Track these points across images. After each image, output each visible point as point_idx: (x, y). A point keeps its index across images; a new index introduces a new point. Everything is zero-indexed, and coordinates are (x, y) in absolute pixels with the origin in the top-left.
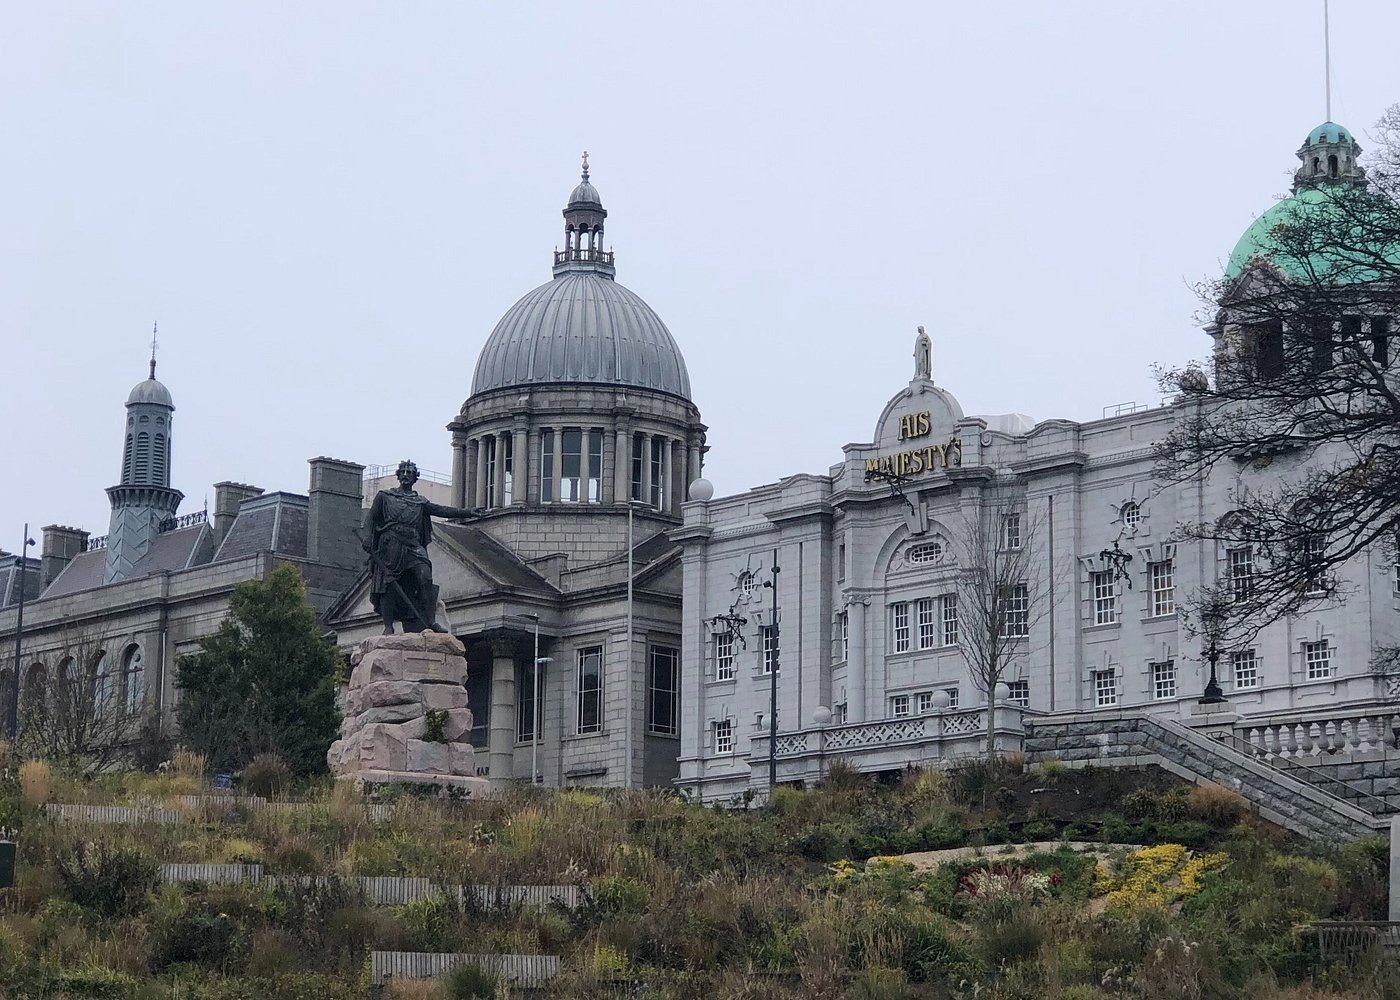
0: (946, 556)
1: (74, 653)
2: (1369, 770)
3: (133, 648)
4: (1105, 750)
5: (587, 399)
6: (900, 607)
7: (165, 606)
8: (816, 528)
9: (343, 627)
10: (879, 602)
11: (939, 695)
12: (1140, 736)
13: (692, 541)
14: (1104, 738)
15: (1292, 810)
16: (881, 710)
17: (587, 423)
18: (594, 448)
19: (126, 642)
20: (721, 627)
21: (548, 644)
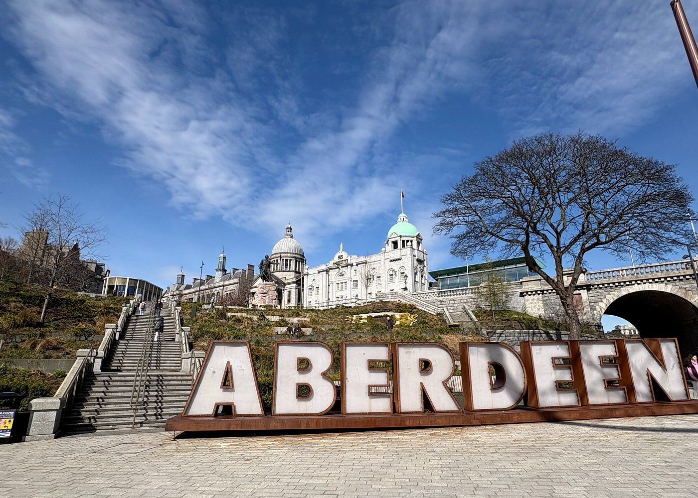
0: (345, 276)
1: (205, 294)
2: (434, 301)
3: (219, 292)
4: (390, 298)
5: (289, 255)
6: (338, 284)
7: (224, 286)
8: (325, 272)
9: (251, 288)
10: (335, 283)
11: (345, 297)
12: (396, 295)
13: (306, 275)
14: (390, 296)
15: (424, 307)
16: (335, 299)
17: (289, 259)
18: (290, 262)
19: (218, 291)
20: (310, 287)
21: (284, 290)
